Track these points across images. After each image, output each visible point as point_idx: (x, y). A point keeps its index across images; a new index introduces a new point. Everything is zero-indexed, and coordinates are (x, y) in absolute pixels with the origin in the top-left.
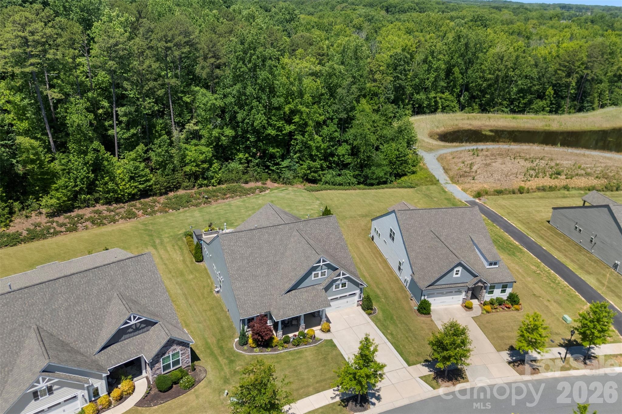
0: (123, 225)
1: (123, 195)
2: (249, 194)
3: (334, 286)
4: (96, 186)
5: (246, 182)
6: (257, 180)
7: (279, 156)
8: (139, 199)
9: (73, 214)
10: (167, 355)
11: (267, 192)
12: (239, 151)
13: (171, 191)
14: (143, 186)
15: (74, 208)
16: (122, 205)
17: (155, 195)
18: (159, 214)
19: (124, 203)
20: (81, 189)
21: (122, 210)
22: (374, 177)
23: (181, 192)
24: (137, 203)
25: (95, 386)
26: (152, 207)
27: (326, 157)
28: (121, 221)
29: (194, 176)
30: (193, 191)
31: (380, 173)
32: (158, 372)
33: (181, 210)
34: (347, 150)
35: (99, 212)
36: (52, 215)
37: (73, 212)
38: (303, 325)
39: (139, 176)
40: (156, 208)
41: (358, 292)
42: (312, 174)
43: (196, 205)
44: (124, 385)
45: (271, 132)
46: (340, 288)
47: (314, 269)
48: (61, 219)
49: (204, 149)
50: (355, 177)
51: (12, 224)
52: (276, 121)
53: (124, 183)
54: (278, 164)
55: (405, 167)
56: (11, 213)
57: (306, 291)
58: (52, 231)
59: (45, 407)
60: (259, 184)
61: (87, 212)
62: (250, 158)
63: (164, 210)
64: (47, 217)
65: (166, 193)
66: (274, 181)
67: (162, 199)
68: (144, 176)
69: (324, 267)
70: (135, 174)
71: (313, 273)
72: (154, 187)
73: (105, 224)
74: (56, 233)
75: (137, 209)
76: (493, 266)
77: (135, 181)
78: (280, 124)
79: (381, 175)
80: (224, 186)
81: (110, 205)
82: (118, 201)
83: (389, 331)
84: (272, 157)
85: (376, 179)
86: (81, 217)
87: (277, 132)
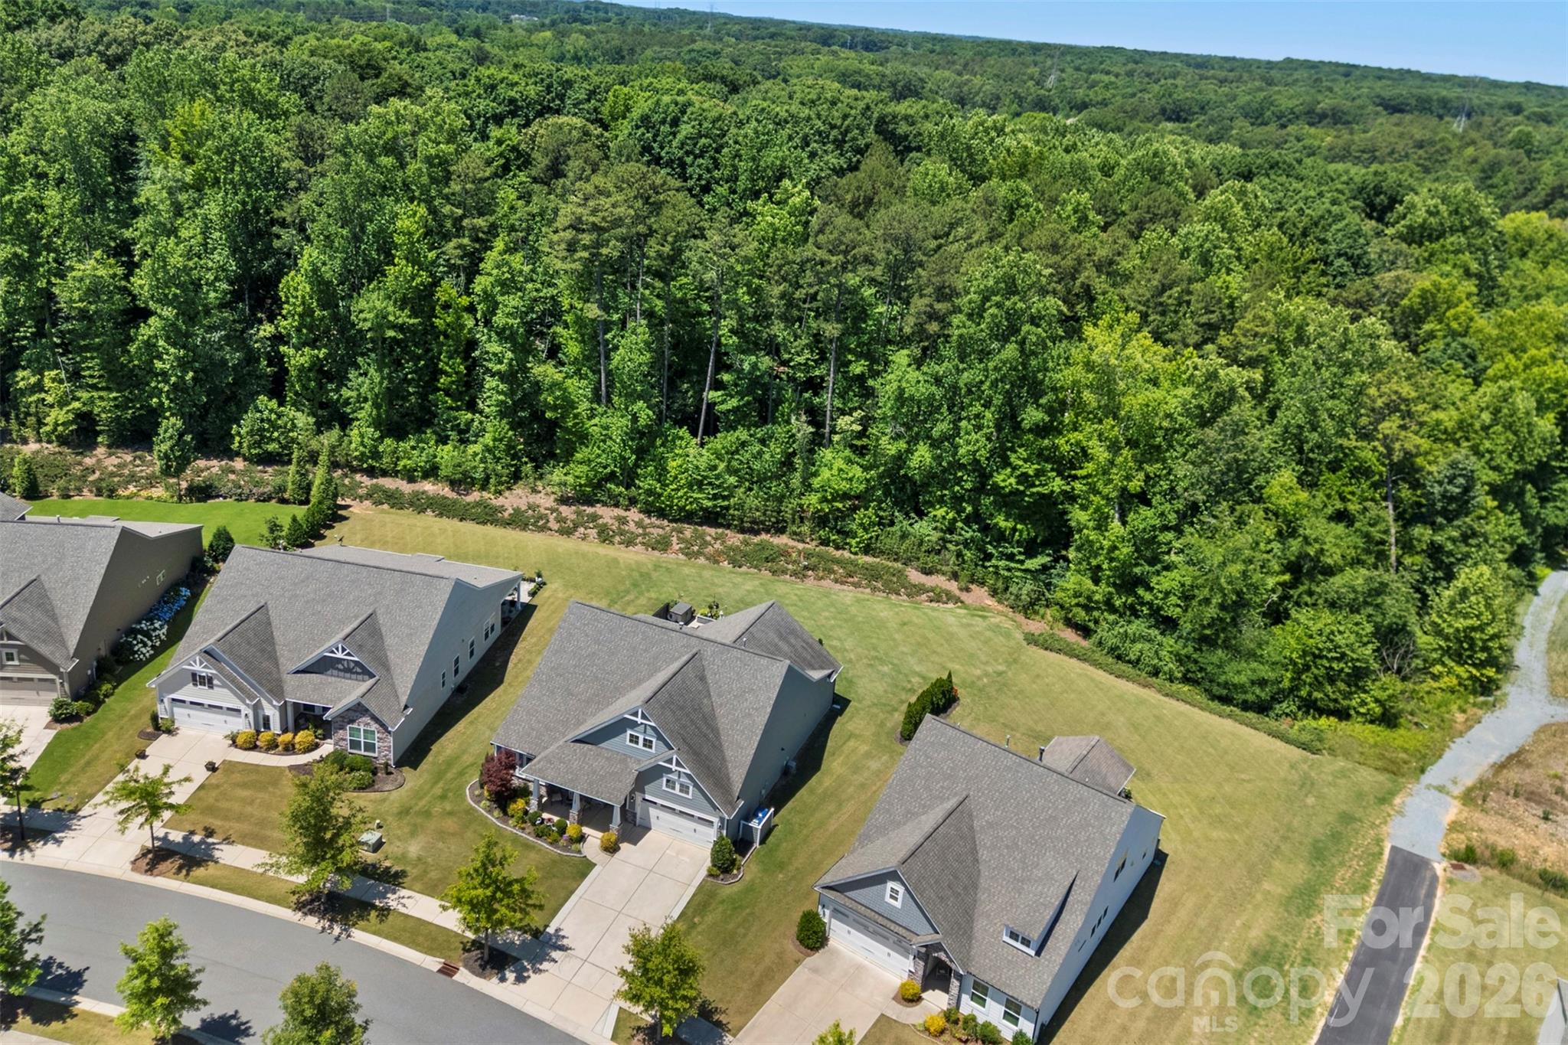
0: (637, 555)
1: (671, 507)
2: (898, 594)
3: (665, 780)
4: (638, 476)
5: (927, 572)
6: (955, 576)
7: (1018, 542)
8: (701, 524)
9: (589, 510)
10: (355, 726)
11: (951, 605)
12: (941, 501)
13: (768, 531)
14: (710, 504)
15: (598, 501)
16: (666, 522)
17: (728, 526)
18: (702, 560)
19: (670, 521)
20: (613, 473)
21: (656, 532)
22: (1223, 678)
23: (783, 540)
24: (689, 531)
25: (267, 713)
26: (706, 544)
27: (1129, 583)
28: (639, 547)
29: (821, 521)
30: (801, 546)
31: (1239, 673)
32: (342, 743)
33: (744, 569)
34: (1183, 585)
35: (623, 521)
36: (564, 501)
37: (593, 506)
38: (574, 812)
39: (710, 484)
40: (709, 550)
41: (716, 820)
42: (1079, 609)
43: (774, 573)
44: (304, 736)
45: (1004, 479)
46: (677, 791)
47: (634, 725)
48: (567, 511)
49: (857, 471)
50: (1180, 659)
51: (507, 493)
52: (1025, 461)
53: (674, 486)
54: (1011, 557)
55: (1348, 696)
56: (516, 476)
57: (608, 759)
58: (541, 523)
59: (206, 702)
60: (953, 586)
61: (607, 514)
62: (960, 524)
63: (714, 559)
64: (556, 500)
65: (757, 533)
66: (994, 593)
67: (735, 539)
68: (719, 487)
69: (649, 731)
70: (705, 478)
71: (629, 732)
72: (731, 511)
73: (612, 543)
74: (544, 529)
75: (679, 538)
76: (1018, 945)
77: (701, 490)
78: (1030, 469)
79: (1236, 680)
80: (869, 559)
81: (649, 517)
82: (662, 514)
83: (696, 920)
84: (1001, 537)
85: (1226, 685)
86: (594, 518)
87: (1018, 483)
